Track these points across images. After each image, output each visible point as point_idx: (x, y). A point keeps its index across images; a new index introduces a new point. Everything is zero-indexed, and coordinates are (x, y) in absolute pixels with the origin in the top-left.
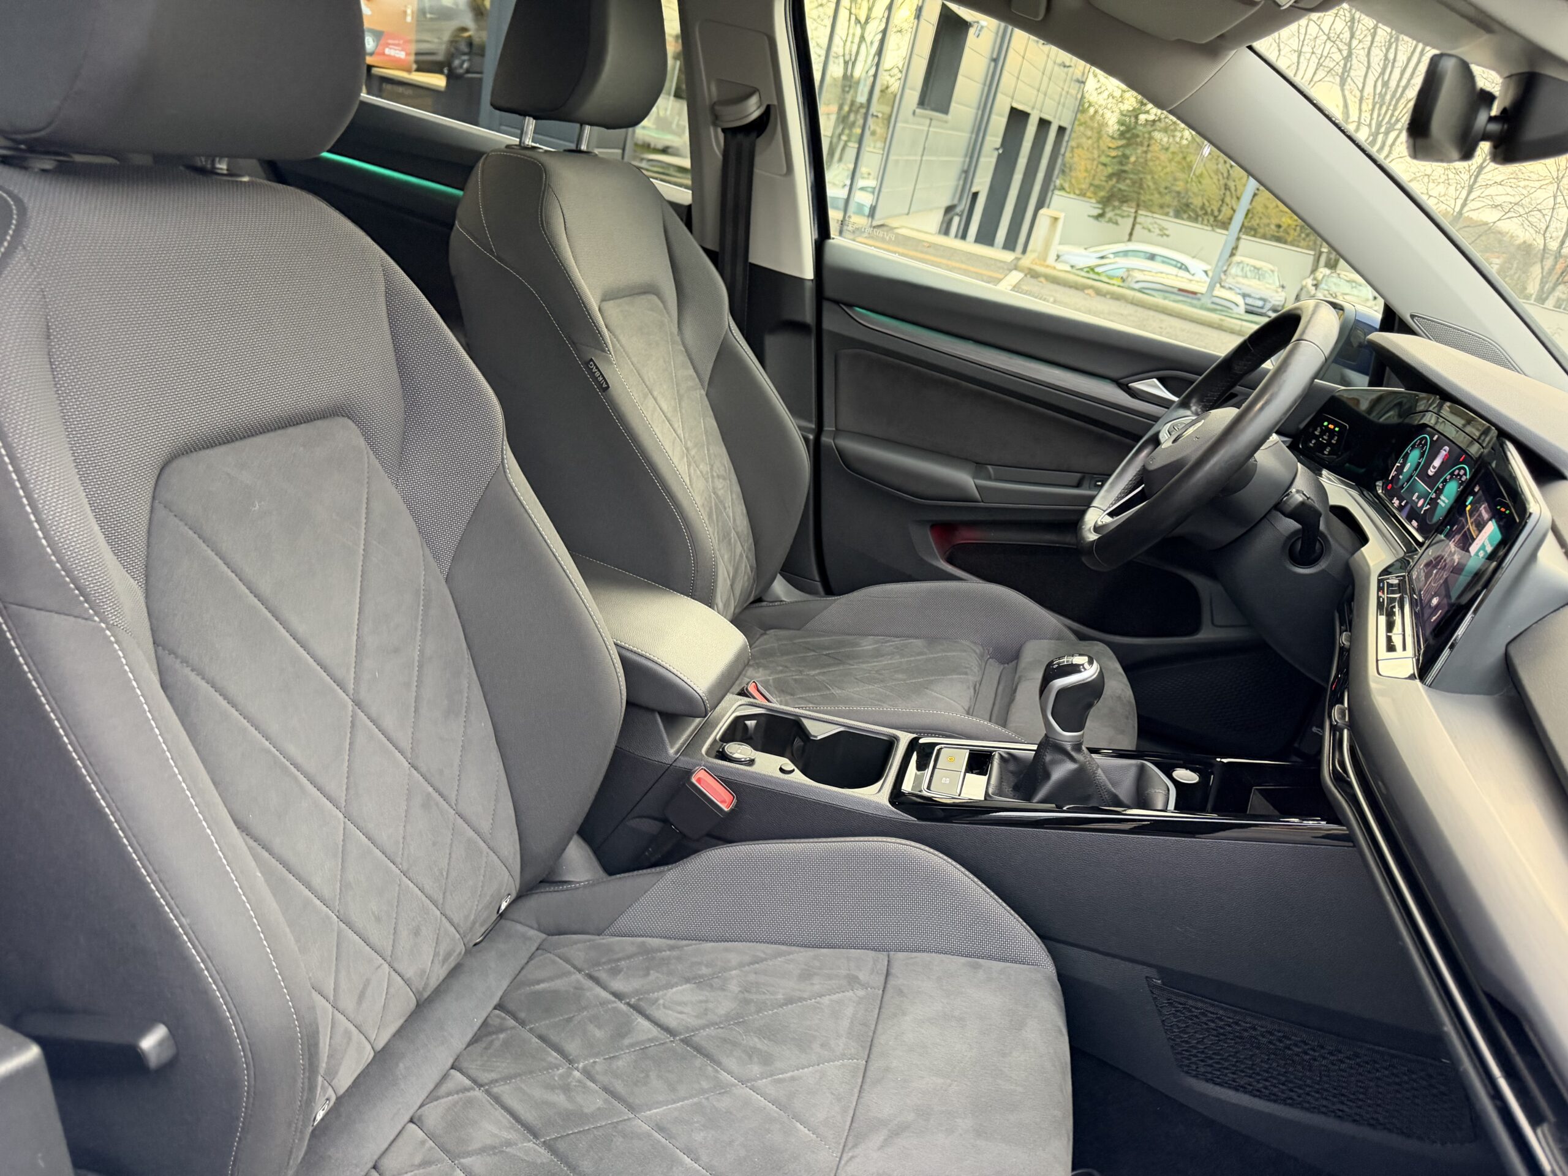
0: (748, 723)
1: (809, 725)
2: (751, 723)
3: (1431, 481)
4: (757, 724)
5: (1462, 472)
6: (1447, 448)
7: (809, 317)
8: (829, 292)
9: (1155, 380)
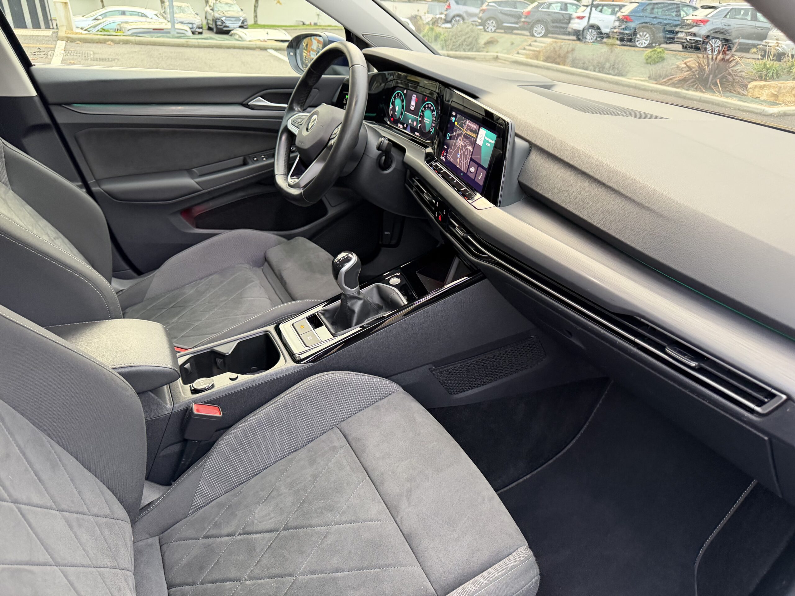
0: (186, 366)
1: (220, 349)
2: (187, 366)
3: (415, 112)
4: (191, 365)
5: (430, 105)
6: (414, 95)
7: (46, 120)
8: (51, 99)
9: (259, 98)
